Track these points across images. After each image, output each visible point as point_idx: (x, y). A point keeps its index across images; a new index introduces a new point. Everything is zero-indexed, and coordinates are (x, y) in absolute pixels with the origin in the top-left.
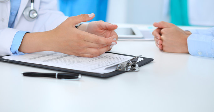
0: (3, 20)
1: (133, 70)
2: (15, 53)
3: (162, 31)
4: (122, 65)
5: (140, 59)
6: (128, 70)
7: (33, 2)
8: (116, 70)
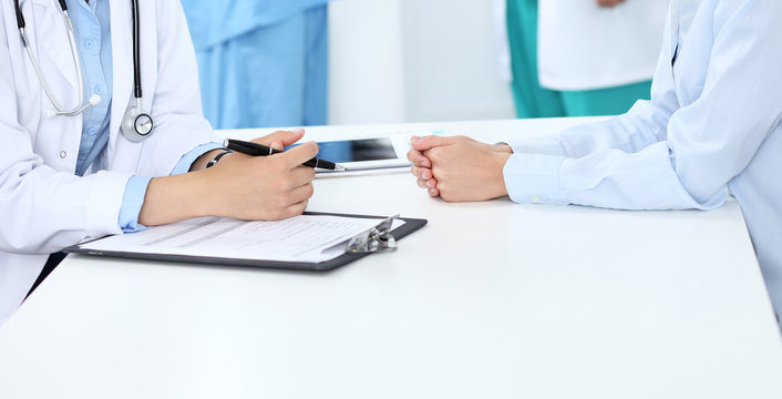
0: (63, 154)
1: (383, 248)
2: (127, 229)
3: (433, 154)
4: (357, 240)
5: (397, 224)
6: (373, 250)
7: (140, 96)
8: (347, 253)
